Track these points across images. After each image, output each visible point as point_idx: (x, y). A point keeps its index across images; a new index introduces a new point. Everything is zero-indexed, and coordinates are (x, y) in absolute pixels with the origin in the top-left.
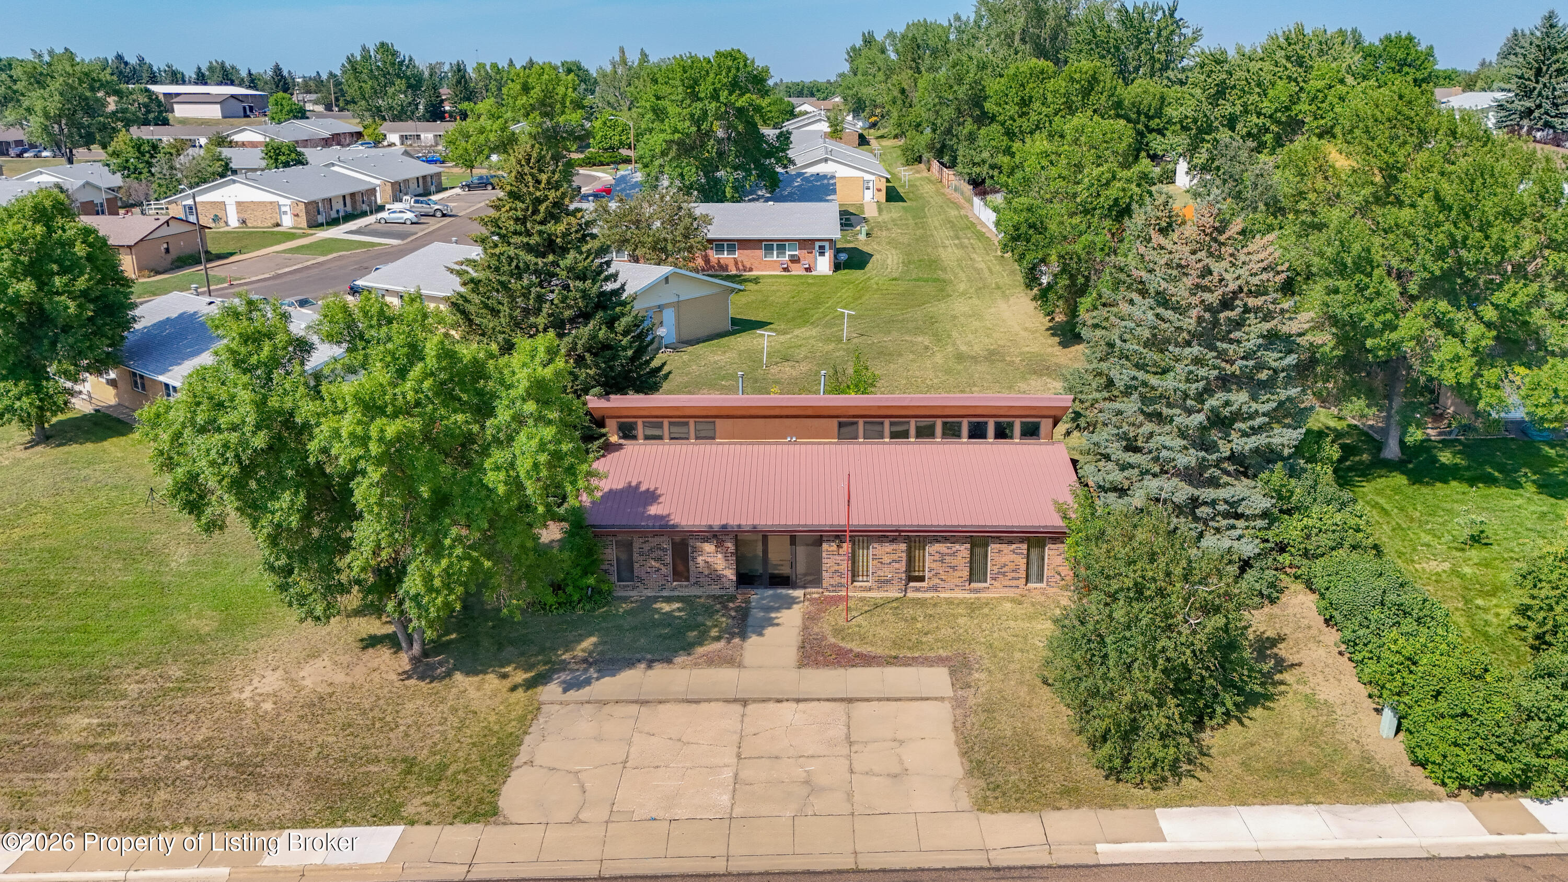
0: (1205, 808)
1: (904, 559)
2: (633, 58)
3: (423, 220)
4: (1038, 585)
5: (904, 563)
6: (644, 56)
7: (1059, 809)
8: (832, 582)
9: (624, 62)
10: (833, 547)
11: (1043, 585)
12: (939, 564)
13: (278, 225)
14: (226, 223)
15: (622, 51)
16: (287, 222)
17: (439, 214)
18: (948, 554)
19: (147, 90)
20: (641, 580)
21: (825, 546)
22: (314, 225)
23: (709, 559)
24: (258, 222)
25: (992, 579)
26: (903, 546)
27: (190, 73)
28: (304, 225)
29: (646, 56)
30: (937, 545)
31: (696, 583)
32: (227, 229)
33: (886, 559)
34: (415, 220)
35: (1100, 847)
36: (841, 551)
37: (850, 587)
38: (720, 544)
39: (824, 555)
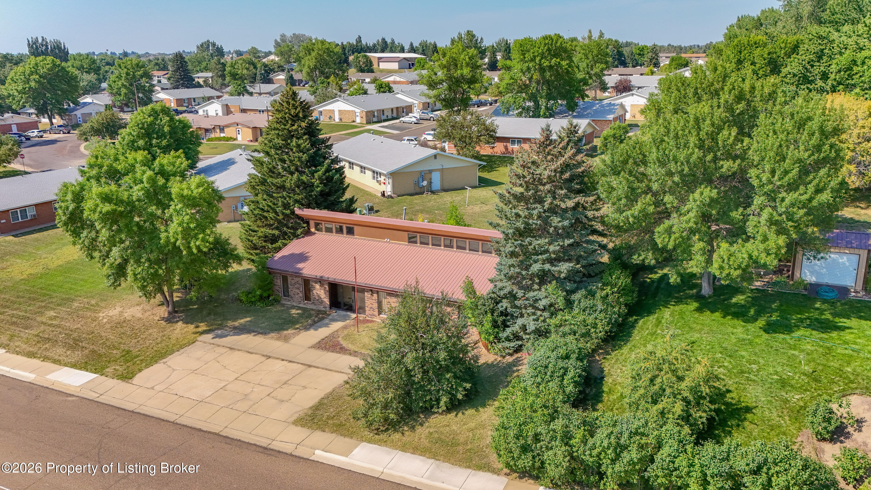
0: (385, 448)
2: (596, 36)
3: (421, 121)
6: (602, 35)
7: (324, 431)
8: (370, 313)
9: (590, 37)
10: (370, 295)
13: (354, 122)
14: (334, 120)
15: (590, 32)
16: (358, 120)
17: (432, 119)
19: (365, 56)
20: (292, 297)
21: (366, 294)
22: (369, 122)
23: (318, 292)
24: (347, 120)
27: (407, 47)
28: (365, 122)
29: (603, 34)
31: (313, 303)
32: (334, 122)
34: (416, 122)
35: (317, 452)
36: (373, 298)
37: (378, 317)
38: (322, 285)
39: (366, 298)
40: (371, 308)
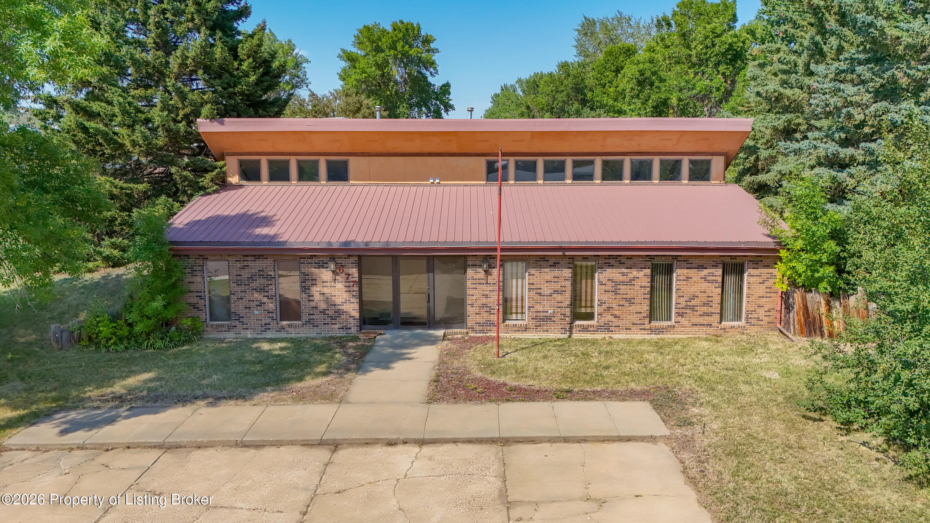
1: (569, 289)
4: (736, 323)
5: (568, 295)
8: (479, 319)
10: (481, 274)
11: (743, 323)
12: (610, 295)
18: (623, 283)
20: (239, 318)
21: (470, 272)
23: (326, 290)
25: (679, 314)
26: (567, 273)
30: (609, 270)
31: (309, 321)
33: (546, 290)
36: (490, 279)
37: (502, 326)
38: (339, 269)
39: (469, 284)
40: (484, 305)
